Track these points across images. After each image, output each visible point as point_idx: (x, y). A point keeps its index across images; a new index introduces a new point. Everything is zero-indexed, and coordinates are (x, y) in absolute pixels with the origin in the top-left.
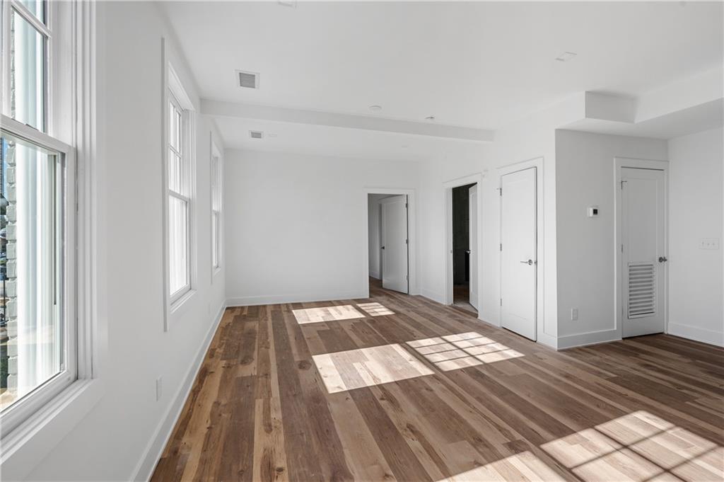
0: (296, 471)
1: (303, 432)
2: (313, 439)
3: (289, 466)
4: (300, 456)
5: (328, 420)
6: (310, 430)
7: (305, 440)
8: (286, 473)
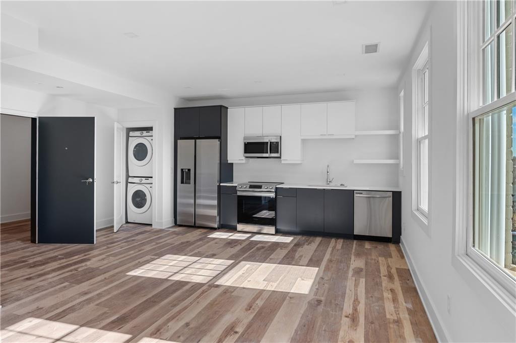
0: (337, 313)
1: (323, 332)
2: (319, 324)
3: (341, 317)
4: (332, 319)
5: (299, 332)
6: (317, 331)
7: (324, 326)
8: (344, 314)
